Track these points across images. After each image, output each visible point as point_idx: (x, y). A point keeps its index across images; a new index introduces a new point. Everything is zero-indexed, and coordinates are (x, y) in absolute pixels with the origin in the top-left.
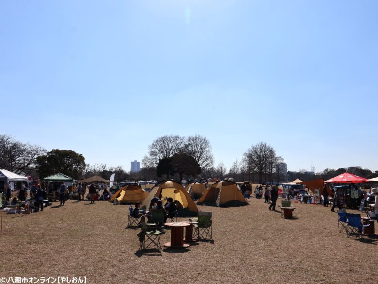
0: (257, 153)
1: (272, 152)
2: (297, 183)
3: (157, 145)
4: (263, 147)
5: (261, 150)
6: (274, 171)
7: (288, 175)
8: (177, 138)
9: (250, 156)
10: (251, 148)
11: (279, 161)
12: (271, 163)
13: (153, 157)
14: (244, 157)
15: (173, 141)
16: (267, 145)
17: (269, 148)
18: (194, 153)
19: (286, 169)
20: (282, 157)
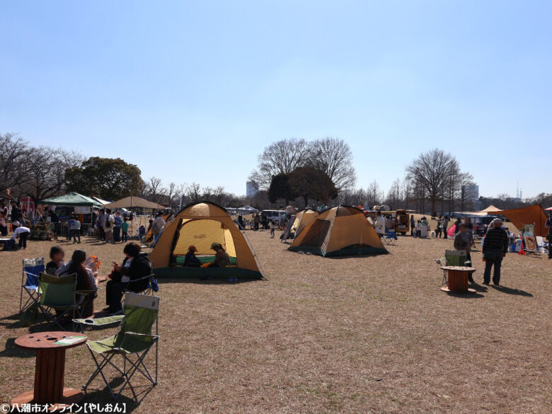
0: (427, 166)
1: (453, 164)
2: (489, 213)
3: (270, 155)
4: (438, 157)
5: (435, 161)
6: (457, 194)
7: (480, 202)
8: (302, 143)
9: (417, 172)
10: (420, 159)
11: (465, 180)
12: (452, 183)
13: (265, 173)
14: (408, 172)
15: (295, 146)
16: (445, 154)
17: (447, 159)
18: (326, 165)
19: (477, 193)
20: (469, 175)
